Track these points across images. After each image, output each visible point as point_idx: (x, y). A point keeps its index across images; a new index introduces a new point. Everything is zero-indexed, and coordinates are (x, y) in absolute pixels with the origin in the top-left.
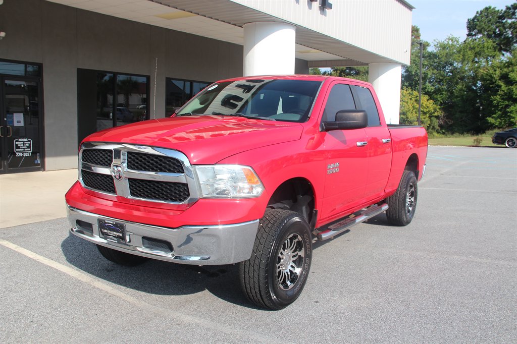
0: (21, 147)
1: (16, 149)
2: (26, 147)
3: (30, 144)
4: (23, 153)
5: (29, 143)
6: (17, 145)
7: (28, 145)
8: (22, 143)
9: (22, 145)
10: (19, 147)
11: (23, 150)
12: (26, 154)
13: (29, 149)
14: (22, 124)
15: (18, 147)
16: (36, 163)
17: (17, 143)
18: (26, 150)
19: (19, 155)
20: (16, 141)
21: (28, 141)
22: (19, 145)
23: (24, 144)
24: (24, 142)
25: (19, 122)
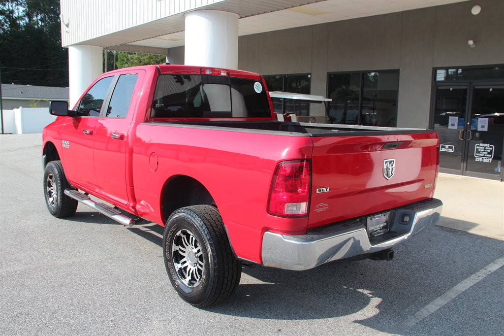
0: (481, 152)
1: (476, 153)
2: (487, 153)
3: (491, 151)
4: (482, 159)
5: (491, 149)
6: (477, 149)
7: (489, 151)
8: (483, 148)
9: (483, 150)
10: (480, 152)
11: (483, 155)
12: (486, 160)
13: (490, 156)
14: (486, 129)
15: (478, 152)
16: (496, 171)
17: (478, 147)
18: (486, 155)
19: (479, 159)
20: (477, 146)
21: (490, 147)
22: (480, 150)
23: (485, 149)
24: (485, 147)
25: (483, 127)
